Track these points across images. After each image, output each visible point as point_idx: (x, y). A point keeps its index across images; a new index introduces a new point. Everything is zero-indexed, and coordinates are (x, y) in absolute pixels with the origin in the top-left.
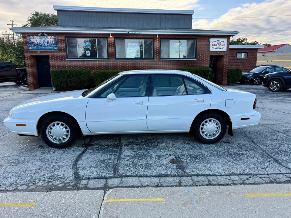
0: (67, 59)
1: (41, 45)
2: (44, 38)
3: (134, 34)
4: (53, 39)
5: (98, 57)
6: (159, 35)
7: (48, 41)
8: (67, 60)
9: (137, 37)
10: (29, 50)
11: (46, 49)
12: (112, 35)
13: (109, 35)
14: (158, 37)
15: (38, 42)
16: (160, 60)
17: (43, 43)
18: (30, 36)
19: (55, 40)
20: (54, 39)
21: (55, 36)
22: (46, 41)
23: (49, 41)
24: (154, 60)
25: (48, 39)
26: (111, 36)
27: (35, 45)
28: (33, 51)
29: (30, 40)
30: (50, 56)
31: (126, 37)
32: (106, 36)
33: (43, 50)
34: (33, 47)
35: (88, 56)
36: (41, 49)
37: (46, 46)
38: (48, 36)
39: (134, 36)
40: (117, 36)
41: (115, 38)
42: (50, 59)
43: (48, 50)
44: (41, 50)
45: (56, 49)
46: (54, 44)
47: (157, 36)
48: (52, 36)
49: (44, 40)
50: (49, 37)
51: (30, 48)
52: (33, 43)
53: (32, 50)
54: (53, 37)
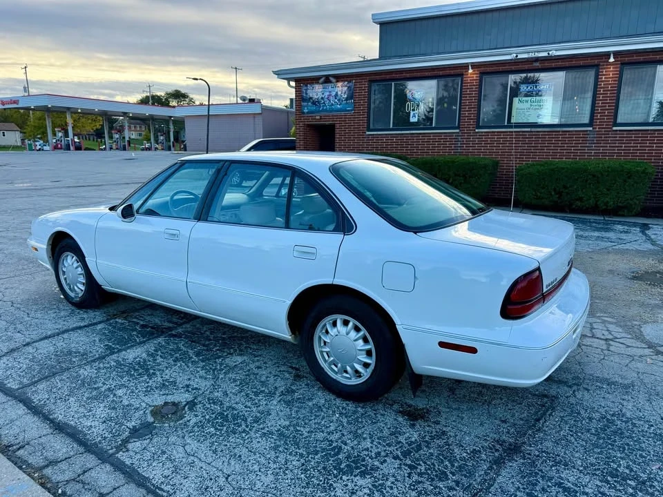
0: (369, 130)
1: (324, 103)
2: (330, 87)
3: (537, 59)
4: (346, 88)
5: (436, 123)
6: (616, 54)
7: (337, 93)
8: (368, 133)
9: (547, 65)
10: (304, 113)
11: (331, 111)
12: (474, 66)
13: (465, 66)
14: (612, 60)
15: (320, 95)
16: (615, 128)
17: (328, 98)
18: (306, 86)
19: (350, 90)
20: (349, 87)
21: (350, 82)
22: (334, 94)
23: (339, 93)
24: (591, 129)
25: (337, 89)
26: (471, 71)
27: (314, 103)
28: (310, 115)
29: (306, 94)
30: (337, 126)
31: (513, 68)
32: (458, 71)
33: (327, 114)
34: (309, 108)
35: (413, 124)
36: (323, 110)
37: (332, 105)
38: (337, 81)
39: (537, 64)
40: (489, 69)
41: (482, 74)
42: (337, 131)
43: (335, 113)
44: (323, 114)
45: (348, 111)
46: (347, 99)
47: (609, 58)
48: (345, 81)
49: (330, 92)
50: (340, 84)
51: (306, 111)
52: (311, 98)
53: (308, 113)
54: (346, 83)
